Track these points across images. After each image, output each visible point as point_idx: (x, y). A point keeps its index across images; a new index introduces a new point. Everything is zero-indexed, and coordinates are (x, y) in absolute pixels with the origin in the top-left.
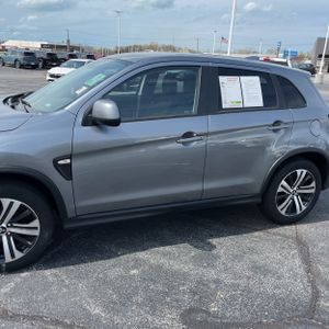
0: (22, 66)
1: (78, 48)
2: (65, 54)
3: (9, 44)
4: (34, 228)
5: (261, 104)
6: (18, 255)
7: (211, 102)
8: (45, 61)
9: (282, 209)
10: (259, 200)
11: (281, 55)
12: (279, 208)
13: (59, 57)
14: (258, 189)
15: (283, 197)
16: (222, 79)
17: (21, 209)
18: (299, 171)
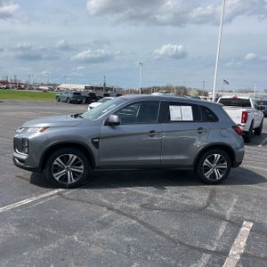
0: (71, 102)
1: (111, 89)
2: (101, 93)
3: (63, 86)
4: (81, 169)
5: (192, 119)
6: (74, 181)
7: (165, 117)
8: (87, 98)
9: (207, 175)
10: (192, 168)
12: (205, 175)
13: (97, 95)
14: (191, 163)
15: (207, 169)
16: (171, 107)
17: (77, 160)
18: (216, 155)
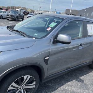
11: (56, 13)
